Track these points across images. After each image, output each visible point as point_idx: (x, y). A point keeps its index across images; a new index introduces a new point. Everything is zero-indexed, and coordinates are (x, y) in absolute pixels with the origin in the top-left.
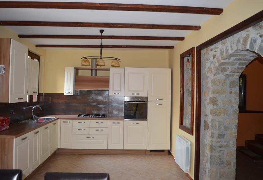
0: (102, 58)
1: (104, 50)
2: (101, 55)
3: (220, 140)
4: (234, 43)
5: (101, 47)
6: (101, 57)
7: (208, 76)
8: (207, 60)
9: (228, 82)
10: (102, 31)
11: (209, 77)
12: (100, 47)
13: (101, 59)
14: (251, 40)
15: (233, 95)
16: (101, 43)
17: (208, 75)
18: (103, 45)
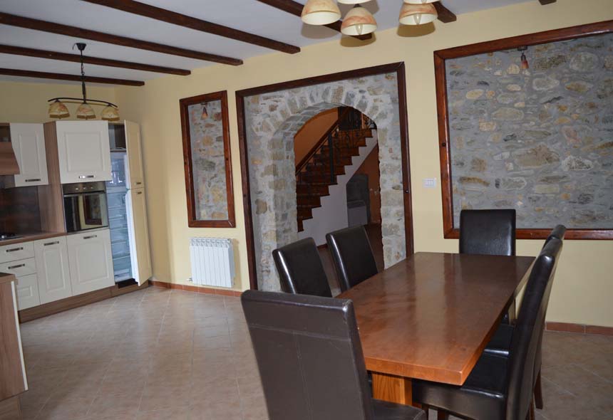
0: (87, 102)
1: (89, 86)
2: (84, 97)
3: (283, 222)
4: (317, 94)
5: (84, 79)
6: (85, 100)
7: (259, 135)
8: (257, 112)
9: (285, 143)
10: (82, 47)
11: (261, 137)
12: (80, 80)
13: (85, 103)
14: (348, 93)
15: (289, 160)
16: (82, 72)
17: (259, 133)
18: (85, 75)
